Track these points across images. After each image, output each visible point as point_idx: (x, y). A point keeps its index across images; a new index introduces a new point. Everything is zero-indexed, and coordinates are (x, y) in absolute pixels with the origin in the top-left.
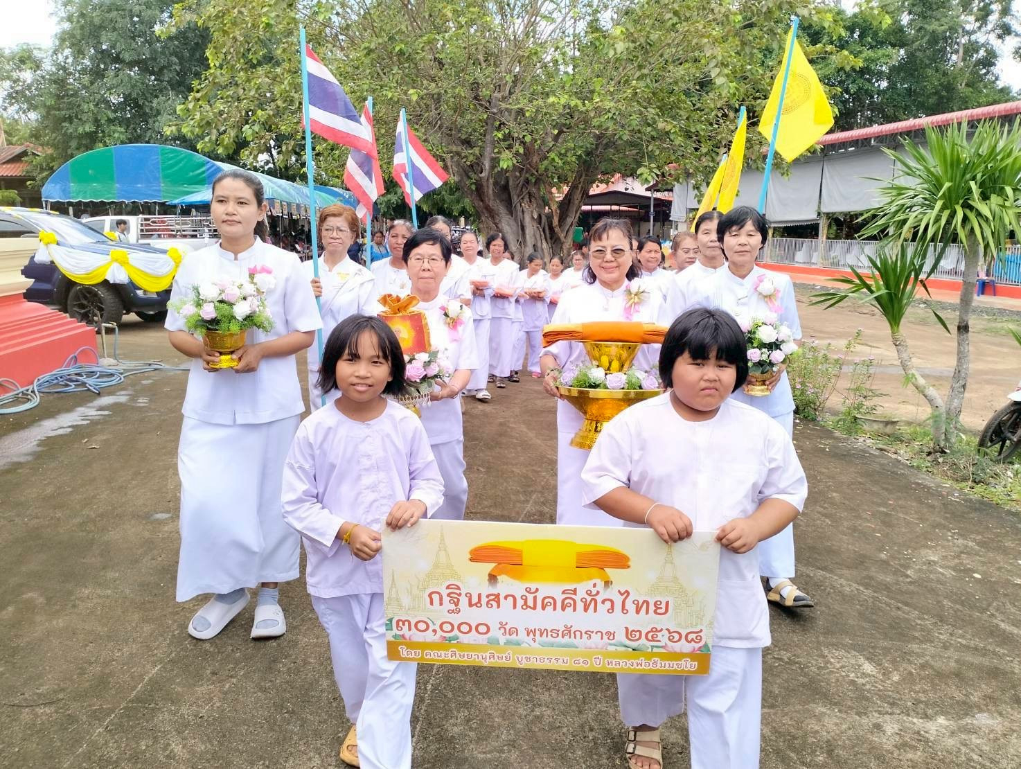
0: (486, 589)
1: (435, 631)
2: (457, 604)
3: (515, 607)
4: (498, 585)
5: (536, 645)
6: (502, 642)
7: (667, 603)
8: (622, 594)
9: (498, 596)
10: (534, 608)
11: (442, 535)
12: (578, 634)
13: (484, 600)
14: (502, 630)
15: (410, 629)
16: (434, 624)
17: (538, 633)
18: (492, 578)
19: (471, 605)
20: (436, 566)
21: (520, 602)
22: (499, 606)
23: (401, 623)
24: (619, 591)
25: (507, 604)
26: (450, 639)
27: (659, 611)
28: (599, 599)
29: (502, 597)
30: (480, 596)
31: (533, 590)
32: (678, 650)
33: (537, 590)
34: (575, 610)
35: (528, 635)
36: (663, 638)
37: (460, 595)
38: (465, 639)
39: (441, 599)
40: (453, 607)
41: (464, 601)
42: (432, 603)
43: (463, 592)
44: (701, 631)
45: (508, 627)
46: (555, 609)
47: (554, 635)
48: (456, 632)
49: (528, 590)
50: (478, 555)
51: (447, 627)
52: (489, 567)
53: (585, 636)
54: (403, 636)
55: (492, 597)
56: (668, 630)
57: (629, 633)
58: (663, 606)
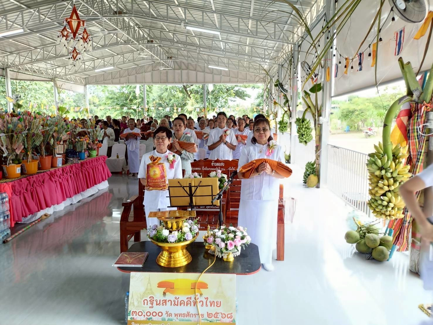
0: (162, 298)
1: (144, 316)
2: (152, 304)
3: (171, 305)
4: (167, 296)
5: (178, 321)
6: (166, 320)
7: (220, 302)
8: (206, 299)
9: (166, 300)
10: (177, 305)
11: (149, 278)
12: (192, 315)
13: (161, 302)
14: (167, 314)
15: (136, 315)
16: (144, 313)
17: (178, 315)
18: (164, 294)
19: (157, 305)
20: (147, 289)
21: (173, 303)
22: (166, 305)
23: (133, 313)
24: (205, 298)
25: (168, 304)
26: (149, 319)
27: (218, 305)
28: (198, 301)
29: (167, 301)
30: (160, 300)
31: (177, 298)
32: (225, 322)
33: (179, 298)
34: (191, 306)
35: (175, 316)
36: (220, 316)
37: (153, 300)
38: (154, 318)
39: (147, 303)
40: (151, 305)
41: (155, 303)
42: (144, 304)
43: (155, 299)
44: (232, 314)
45: (168, 313)
46: (184, 305)
47: (184, 316)
48: (151, 316)
49: (176, 298)
50: (161, 285)
51: (148, 314)
52: (163, 289)
53: (194, 316)
54: (134, 318)
55: (164, 301)
56: (221, 313)
57: (208, 315)
58: (219, 303)
